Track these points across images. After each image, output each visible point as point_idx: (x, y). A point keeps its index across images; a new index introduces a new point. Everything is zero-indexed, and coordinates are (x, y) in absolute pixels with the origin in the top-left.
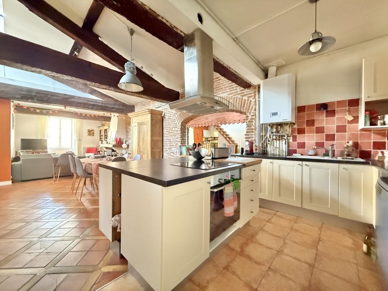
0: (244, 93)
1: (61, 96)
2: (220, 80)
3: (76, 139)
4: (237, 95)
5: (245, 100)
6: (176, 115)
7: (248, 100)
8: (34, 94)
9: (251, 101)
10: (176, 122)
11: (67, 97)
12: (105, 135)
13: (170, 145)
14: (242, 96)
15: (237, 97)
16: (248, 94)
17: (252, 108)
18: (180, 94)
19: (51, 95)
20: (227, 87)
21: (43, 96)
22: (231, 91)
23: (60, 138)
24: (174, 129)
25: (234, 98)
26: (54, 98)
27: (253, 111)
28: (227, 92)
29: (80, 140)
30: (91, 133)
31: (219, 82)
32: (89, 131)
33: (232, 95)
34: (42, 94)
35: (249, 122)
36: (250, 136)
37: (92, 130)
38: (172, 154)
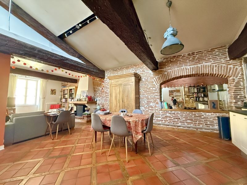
0: (229, 62)
1: (58, 56)
2: (203, 53)
3: (41, 97)
4: (221, 64)
5: (230, 68)
6: (154, 78)
7: (234, 68)
8: (36, 52)
9: (237, 69)
10: (155, 83)
11: (63, 58)
12: (70, 94)
13: (147, 101)
14: (227, 65)
15: (222, 66)
16: (234, 64)
17: (239, 73)
18: (158, 63)
19: (51, 55)
20: (211, 58)
21: (44, 55)
22: (214, 61)
23: (26, 96)
24: (151, 89)
25: (219, 66)
26: (53, 58)
27: (240, 75)
28: (211, 62)
29: (44, 98)
30: (53, 92)
31: (202, 55)
32: (52, 91)
33: (216, 64)
34: (43, 53)
35: (236, 83)
36: (239, 93)
37: (54, 90)
38: (150, 108)
